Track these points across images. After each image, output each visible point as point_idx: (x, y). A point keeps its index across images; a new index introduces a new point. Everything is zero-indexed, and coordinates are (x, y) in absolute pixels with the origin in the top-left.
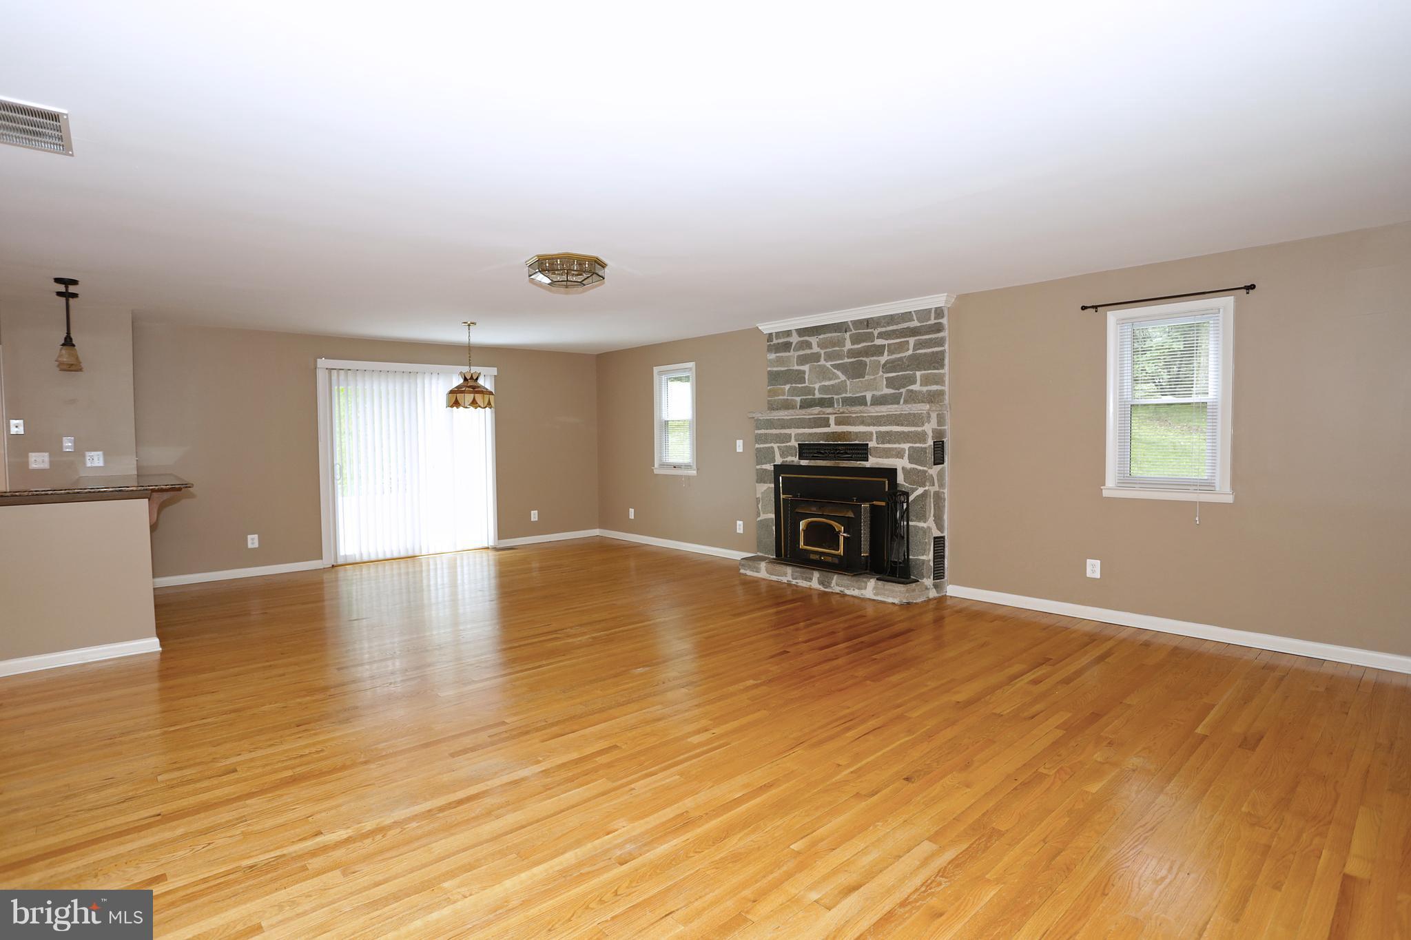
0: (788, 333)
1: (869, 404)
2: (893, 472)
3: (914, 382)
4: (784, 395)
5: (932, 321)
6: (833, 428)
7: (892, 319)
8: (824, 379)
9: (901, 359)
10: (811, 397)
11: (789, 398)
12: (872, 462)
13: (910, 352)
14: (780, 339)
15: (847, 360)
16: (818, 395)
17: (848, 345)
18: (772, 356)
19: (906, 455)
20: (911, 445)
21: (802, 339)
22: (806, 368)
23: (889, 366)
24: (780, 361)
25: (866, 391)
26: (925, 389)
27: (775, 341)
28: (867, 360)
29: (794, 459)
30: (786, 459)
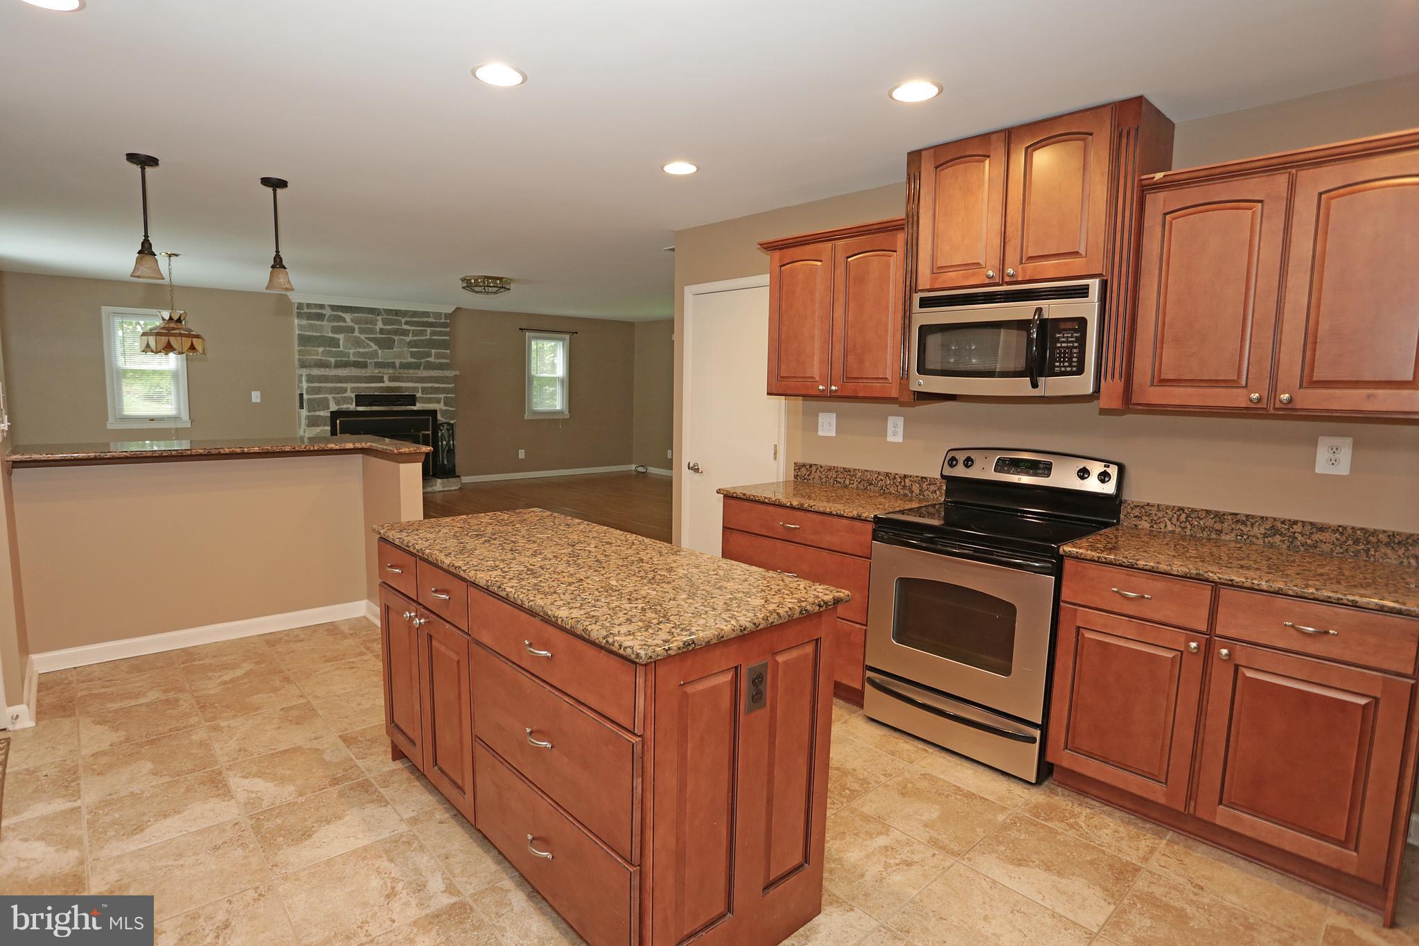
0: (322, 306)
1: (397, 367)
2: (434, 413)
3: (431, 356)
4: (318, 355)
5: (443, 321)
6: (387, 384)
7: (415, 314)
8: (360, 346)
9: (421, 340)
10: (346, 359)
11: (323, 358)
12: (419, 406)
13: (428, 337)
14: (312, 309)
15: (378, 336)
16: (352, 358)
17: (380, 325)
18: (304, 322)
19: (442, 401)
20: (444, 395)
21: (335, 313)
22: (341, 337)
23: (412, 344)
24: (311, 327)
25: (395, 358)
26: (438, 361)
27: (306, 310)
28: (396, 338)
29: (352, 407)
30: (341, 407)
